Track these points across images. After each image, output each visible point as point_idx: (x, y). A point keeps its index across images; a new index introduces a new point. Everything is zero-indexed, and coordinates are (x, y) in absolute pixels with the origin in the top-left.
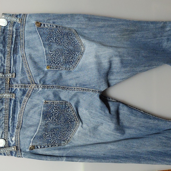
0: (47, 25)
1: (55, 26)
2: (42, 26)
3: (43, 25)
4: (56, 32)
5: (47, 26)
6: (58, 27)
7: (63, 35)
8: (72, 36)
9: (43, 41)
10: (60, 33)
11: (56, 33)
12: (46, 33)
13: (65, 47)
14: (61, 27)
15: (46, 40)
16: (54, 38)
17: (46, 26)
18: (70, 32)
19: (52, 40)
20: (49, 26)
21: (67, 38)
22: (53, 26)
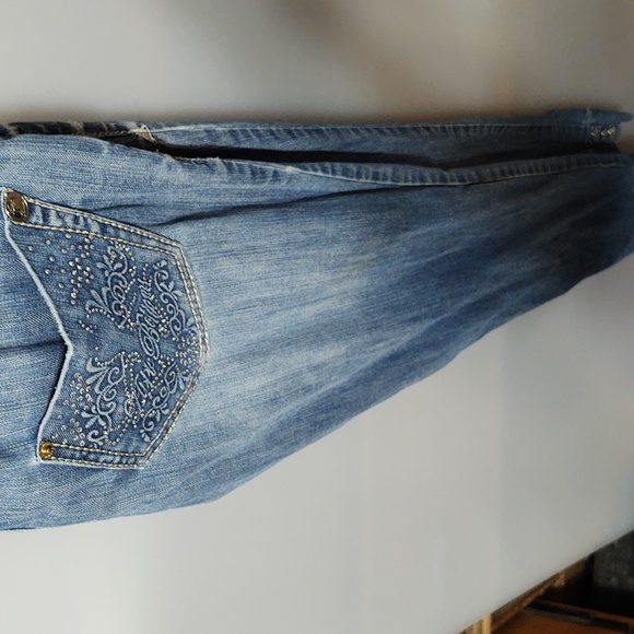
0: (59, 215)
1: (95, 228)
2: (34, 220)
3: (38, 211)
4: (105, 258)
5: (59, 223)
6: (111, 231)
7: (136, 277)
8: (171, 285)
9: (58, 307)
10: (119, 265)
11: (103, 262)
12: (61, 259)
13: (147, 341)
14: (122, 234)
15: (70, 298)
16: (104, 290)
17: (54, 222)
18: (164, 263)
19: (94, 303)
20: (69, 220)
21: (152, 292)
22: (87, 226)
